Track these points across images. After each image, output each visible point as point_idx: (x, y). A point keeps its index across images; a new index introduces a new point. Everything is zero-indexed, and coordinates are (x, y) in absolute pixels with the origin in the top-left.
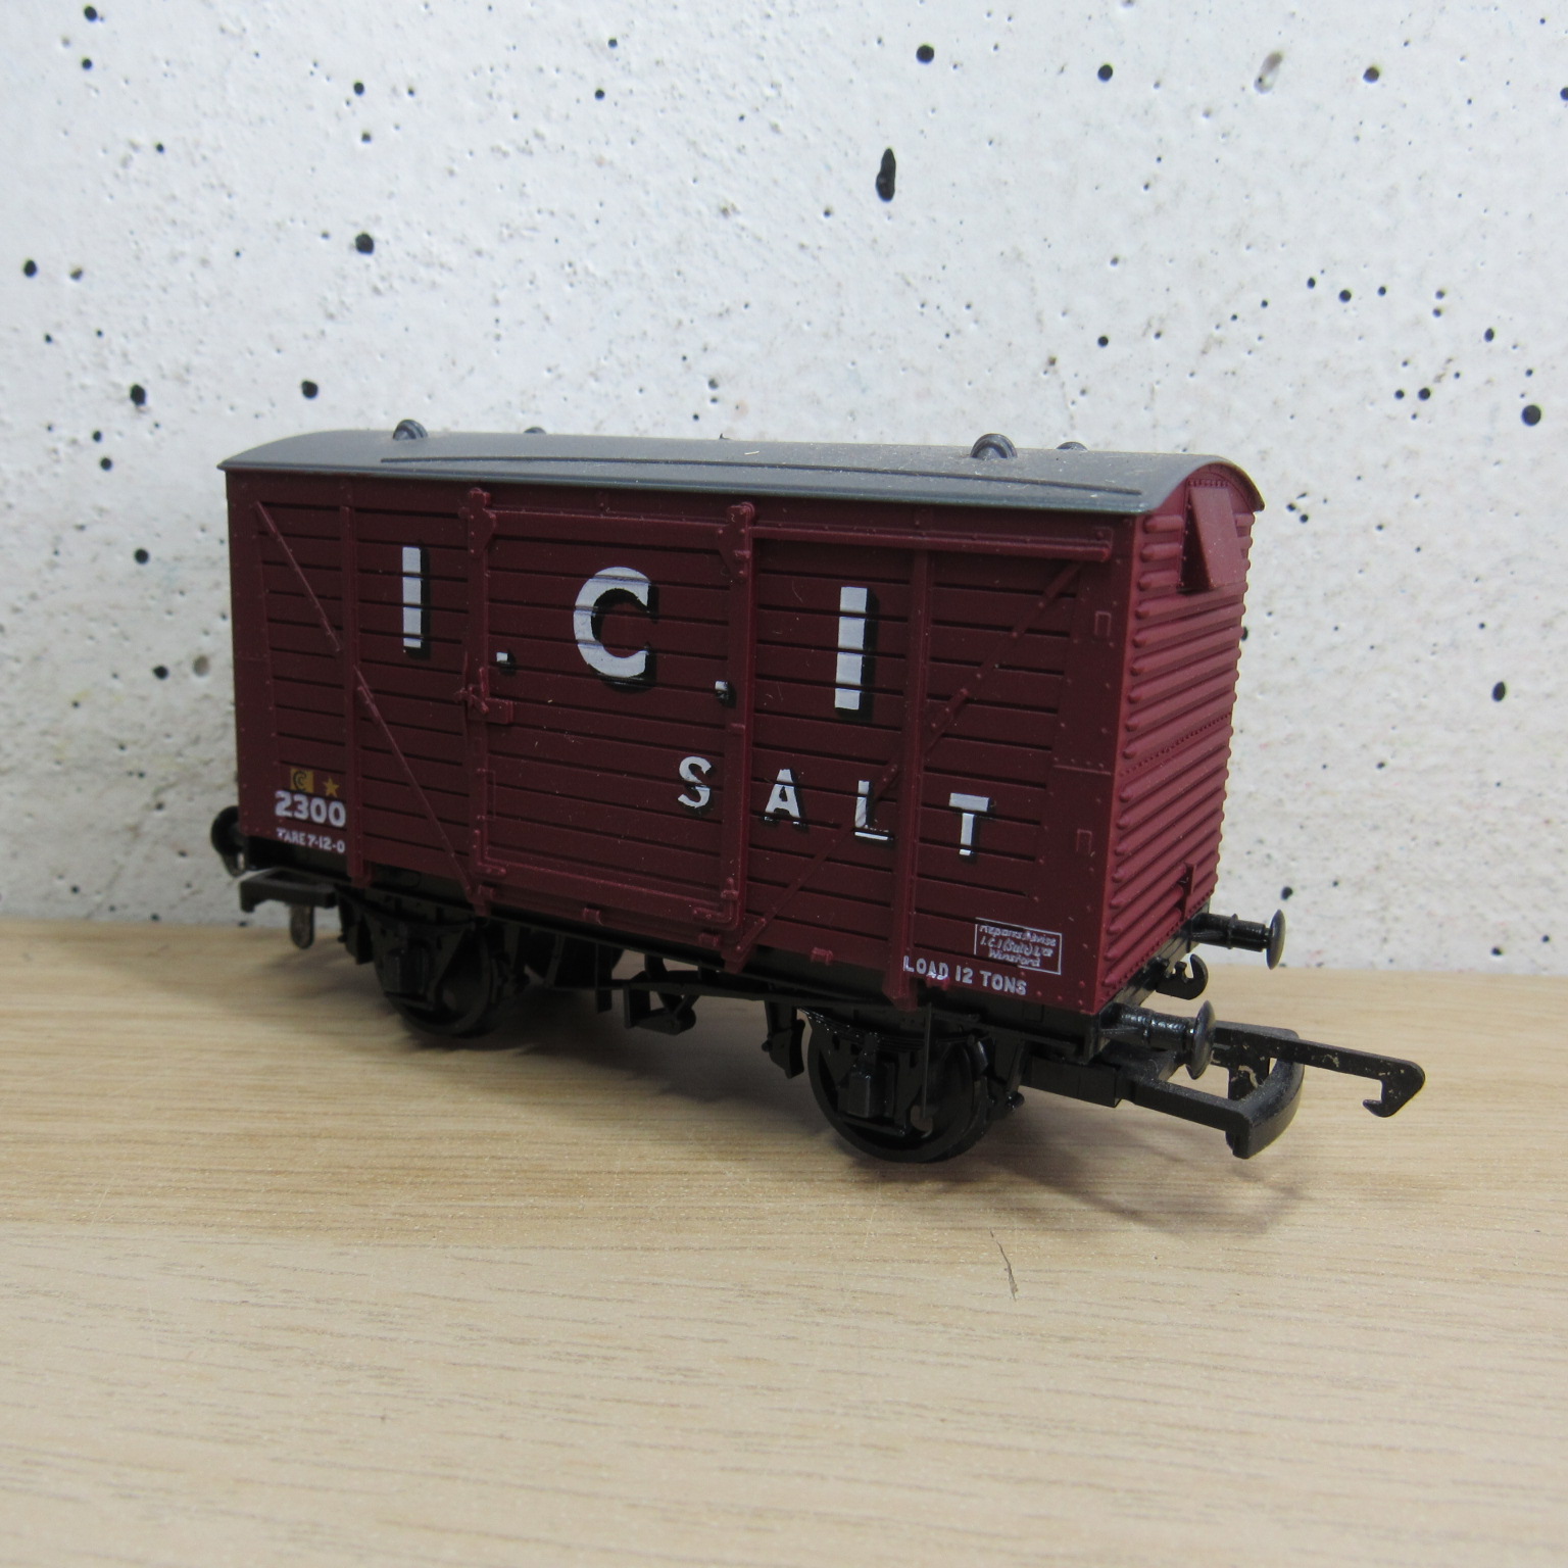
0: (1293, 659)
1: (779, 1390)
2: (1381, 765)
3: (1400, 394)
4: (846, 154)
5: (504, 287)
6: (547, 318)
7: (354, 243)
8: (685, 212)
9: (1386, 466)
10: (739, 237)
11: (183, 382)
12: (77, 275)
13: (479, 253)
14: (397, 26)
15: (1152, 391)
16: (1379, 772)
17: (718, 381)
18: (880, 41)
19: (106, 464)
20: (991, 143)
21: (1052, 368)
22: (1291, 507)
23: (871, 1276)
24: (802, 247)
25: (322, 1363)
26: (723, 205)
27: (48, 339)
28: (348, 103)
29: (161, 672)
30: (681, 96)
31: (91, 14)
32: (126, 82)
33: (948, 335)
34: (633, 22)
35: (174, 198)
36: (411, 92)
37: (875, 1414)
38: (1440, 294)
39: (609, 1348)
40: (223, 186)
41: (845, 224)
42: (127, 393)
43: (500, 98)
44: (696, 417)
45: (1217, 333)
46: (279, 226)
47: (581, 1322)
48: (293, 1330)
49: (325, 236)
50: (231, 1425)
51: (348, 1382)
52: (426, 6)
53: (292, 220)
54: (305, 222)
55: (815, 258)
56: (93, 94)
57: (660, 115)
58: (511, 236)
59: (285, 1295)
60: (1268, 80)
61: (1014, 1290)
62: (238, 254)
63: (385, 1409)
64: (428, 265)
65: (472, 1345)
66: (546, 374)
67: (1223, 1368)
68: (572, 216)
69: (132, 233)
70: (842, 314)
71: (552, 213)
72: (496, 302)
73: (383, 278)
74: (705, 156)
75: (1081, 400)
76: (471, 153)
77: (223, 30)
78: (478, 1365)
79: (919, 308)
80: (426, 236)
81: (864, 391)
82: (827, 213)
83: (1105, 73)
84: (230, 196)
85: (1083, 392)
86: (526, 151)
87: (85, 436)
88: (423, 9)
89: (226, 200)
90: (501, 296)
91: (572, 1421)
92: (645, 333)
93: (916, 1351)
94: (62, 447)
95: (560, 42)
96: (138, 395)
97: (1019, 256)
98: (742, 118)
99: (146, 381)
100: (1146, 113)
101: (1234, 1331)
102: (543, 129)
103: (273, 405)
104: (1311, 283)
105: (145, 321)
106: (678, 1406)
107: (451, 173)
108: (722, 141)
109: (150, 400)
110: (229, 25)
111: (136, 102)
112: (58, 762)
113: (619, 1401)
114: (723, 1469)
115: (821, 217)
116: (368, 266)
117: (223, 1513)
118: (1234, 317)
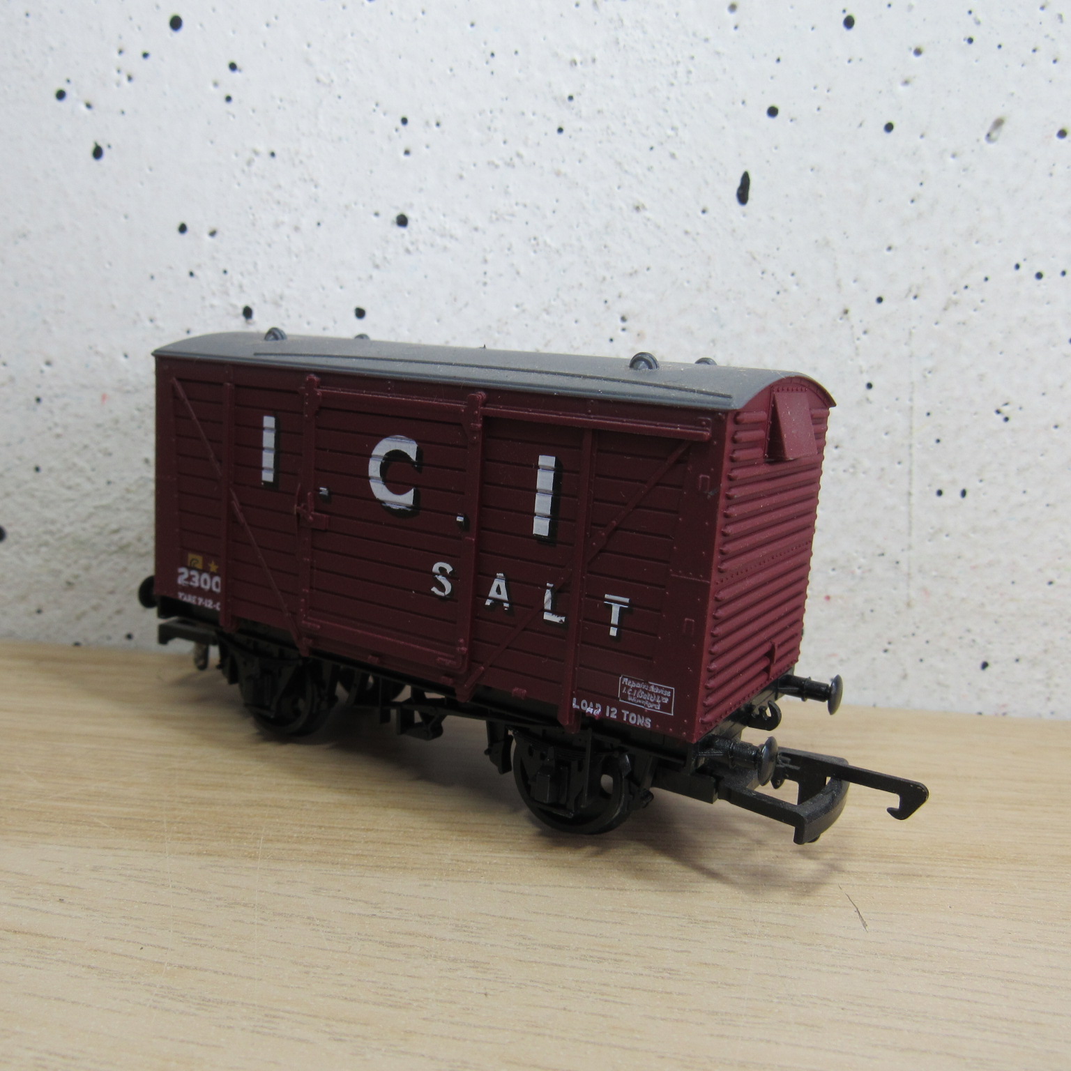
0: (995, 511)
1: (733, 985)
2: (1050, 583)
4: (718, 174)
5: (491, 251)
6: (518, 273)
7: (395, 220)
8: (611, 207)
9: (1061, 387)
10: (646, 225)
11: (277, 304)
12: (213, 234)
13: (476, 229)
14: (431, 82)
15: (910, 333)
16: (1049, 587)
17: (627, 317)
18: (743, 103)
20: (812, 170)
21: (845, 316)
22: (998, 412)
23: (770, 913)
24: (686, 233)
25: (435, 957)
26: (636, 204)
27: (191, 274)
28: (397, 130)
30: (613, 134)
31: (233, 67)
32: (254, 111)
33: (778, 293)
34: (584, 86)
35: (279, 187)
36: (438, 125)
37: (798, 1003)
39: (616, 954)
40: (312, 180)
41: (715, 218)
42: (241, 311)
43: (496, 130)
44: (611, 340)
45: (954, 297)
46: (347, 207)
47: (593, 936)
48: (410, 934)
49: (377, 214)
50: (390, 995)
51: (456, 970)
52: (451, 70)
53: (356, 204)
54: (364, 205)
55: (694, 240)
56: (231, 118)
57: (599, 145)
58: (497, 219)
59: (398, 912)
60: (994, 135)
61: (865, 925)
62: (319, 224)
63: (485, 988)
64: (443, 236)
65: (527, 948)
66: (515, 309)
67: (1013, 981)
68: (538, 208)
69: (251, 208)
70: (710, 277)
71: (525, 206)
72: (485, 261)
73: (412, 243)
74: (626, 172)
75: (864, 337)
76: (475, 165)
77: (318, 81)
78: (536, 962)
79: (760, 274)
80: (442, 217)
81: (722, 326)
82: (704, 212)
83: (889, 127)
84: (316, 186)
85: (865, 332)
86: (510, 165)
88: (449, 72)
89: (313, 189)
90: (489, 257)
91: (606, 1001)
92: (581, 285)
93: (813, 963)
95: (536, 96)
96: (248, 313)
97: (827, 243)
98: (652, 148)
99: (254, 304)
100: (914, 154)
101: (1013, 957)
102: (523, 151)
103: (335, 322)
104: (1017, 267)
105: (255, 264)
106: (671, 993)
107: (461, 177)
108: (638, 162)
109: (255, 316)
110: (322, 77)
111: (259, 125)
113: (633, 989)
114: (712, 1035)
115: (700, 213)
116: (403, 235)
117: (403, 1052)
118: (966, 287)
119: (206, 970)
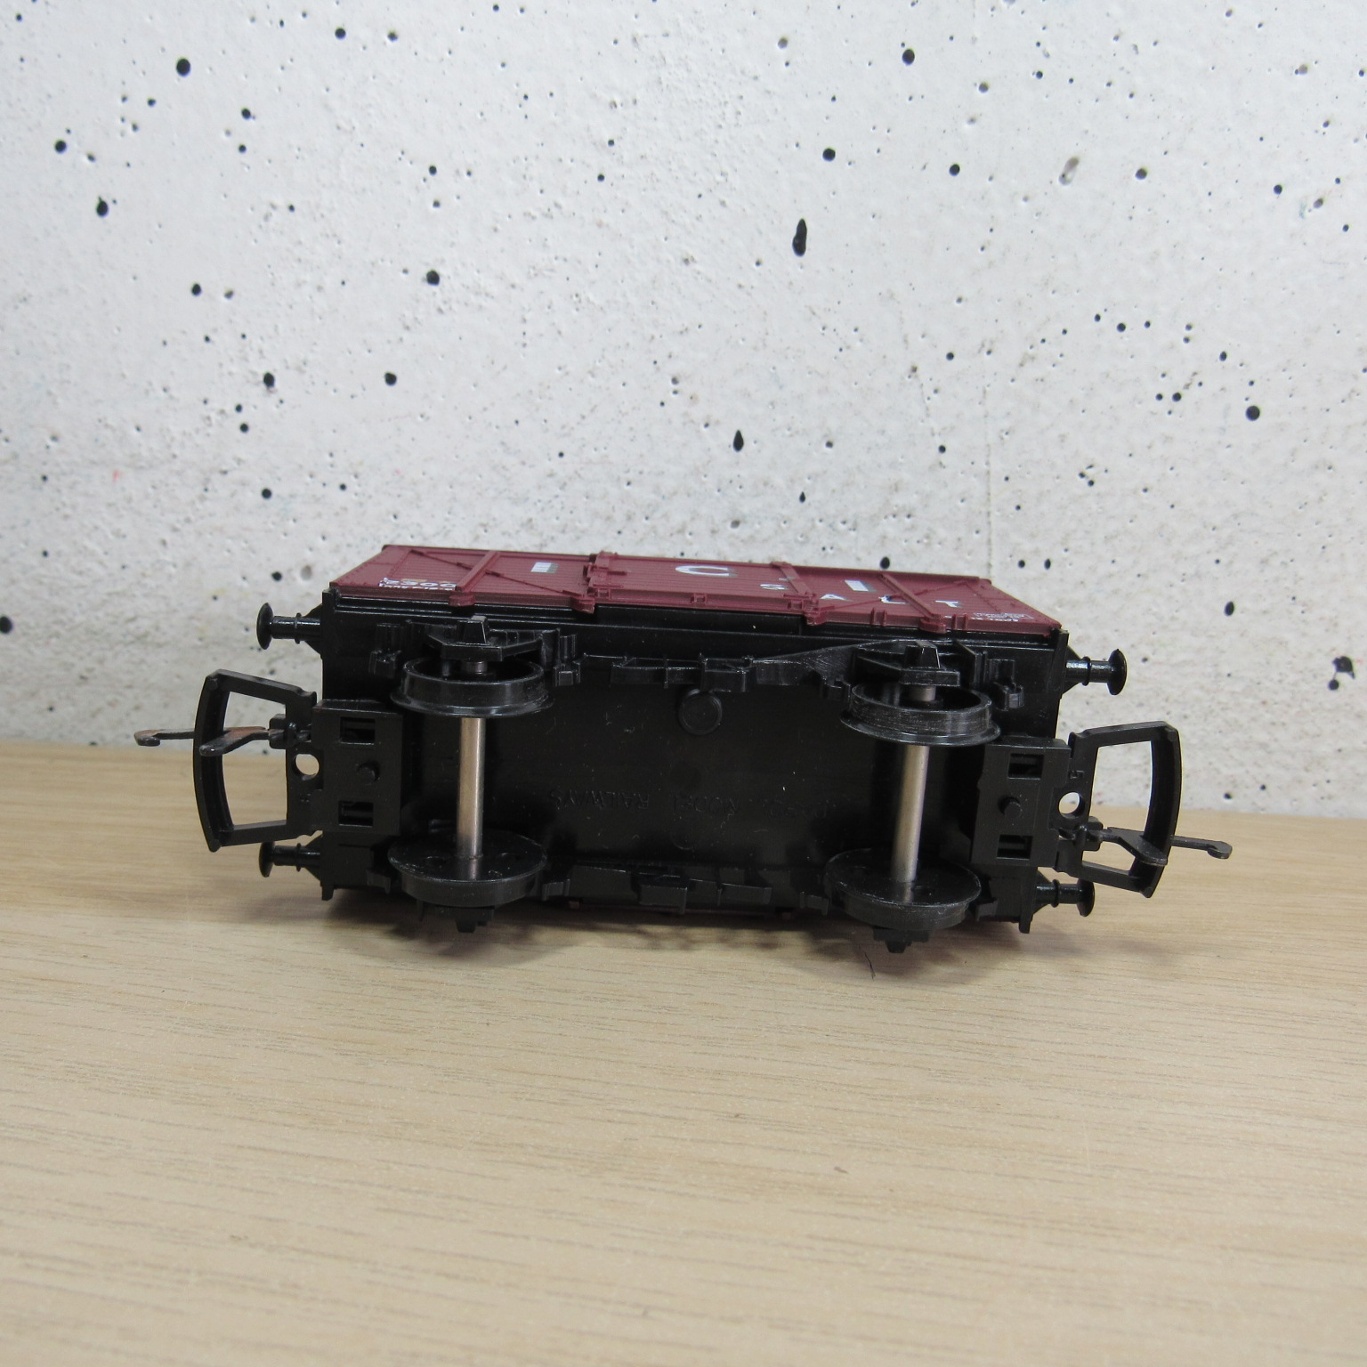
0: (1082, 583)
1: (727, 1018)
2: (1145, 660)
3: (1160, 397)
4: (772, 223)
5: (529, 310)
6: (560, 333)
7: (425, 277)
8: (658, 260)
9: (1149, 447)
10: (696, 278)
11: (300, 371)
12: (229, 295)
13: (513, 286)
14: (461, 128)
15: (985, 392)
16: (1143, 664)
17: (679, 379)
18: (797, 145)
19: (244, 428)
20: (874, 216)
21: (914, 374)
22: (1082, 475)
24: (740, 286)
25: (444, 997)
26: (685, 257)
27: (207, 339)
28: (425, 180)
29: (277, 576)
30: (658, 180)
31: (246, 114)
32: (270, 161)
33: (841, 350)
34: (625, 129)
35: (300, 243)
36: (469, 173)
37: (786, 1031)
38: (1189, 327)
39: (620, 995)
40: (335, 236)
41: (770, 271)
42: (261, 378)
43: (531, 179)
44: (662, 404)
45: (1031, 352)
46: (373, 264)
47: (601, 983)
48: (422, 981)
49: (405, 271)
50: (397, 1024)
51: (463, 1007)
52: (482, 114)
53: (382, 260)
54: (391, 262)
55: (749, 294)
56: (246, 169)
57: (643, 193)
58: (536, 275)
60: (1069, 176)
61: (873, 975)
62: (343, 283)
63: (488, 1020)
64: (477, 294)
65: (534, 992)
66: (557, 371)
68: (579, 262)
69: (269, 266)
70: (767, 334)
71: (565, 260)
72: (524, 321)
73: (445, 302)
74: (673, 221)
75: (935, 396)
76: (510, 217)
77: (339, 128)
78: (540, 1002)
79: (820, 330)
80: (476, 273)
81: (781, 387)
82: (758, 263)
83: (955, 170)
84: (339, 242)
85: (936, 391)
86: (548, 215)
87: (231, 409)
88: (479, 116)
89: (337, 245)
90: (528, 316)
91: (602, 1029)
92: (628, 345)
93: (811, 1003)
94: (213, 415)
95: (574, 141)
96: (269, 380)
97: (892, 296)
98: (700, 196)
99: (275, 370)
100: (983, 198)
101: (1011, 999)
102: (561, 201)
103: (364, 389)
104: (1098, 318)
105: (276, 328)
106: (665, 1024)
107: (496, 230)
108: (685, 211)
109: (277, 383)
110: (342, 124)
111: (276, 176)
112: (201, 639)
113: (629, 1020)
115: (754, 265)
116: (435, 294)
118: (1043, 341)
119: (224, 1007)
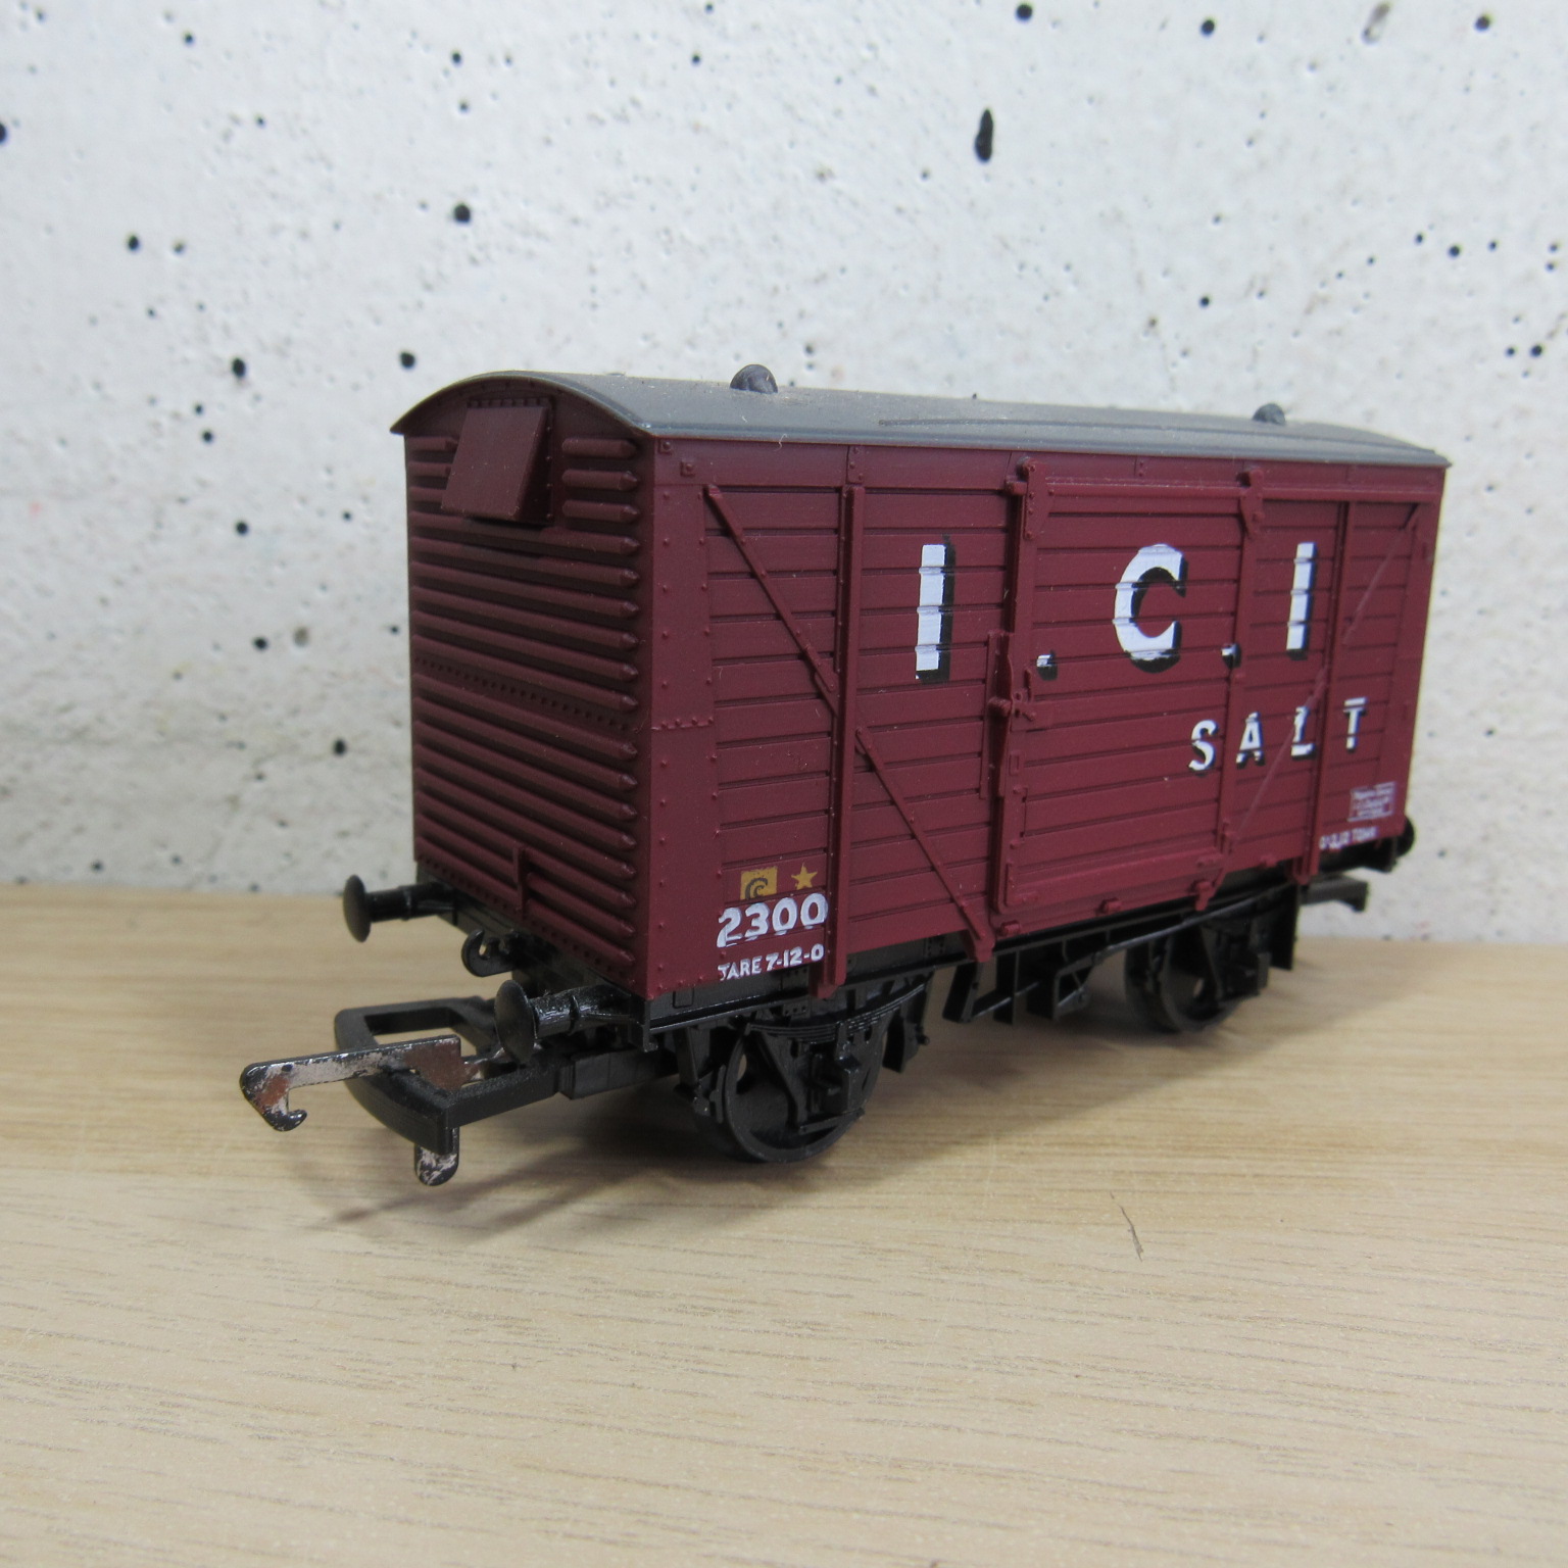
1: (909, 1344)
2: (1490, 733)
3: (1511, 352)
4: (944, 116)
5: (601, 254)
6: (643, 287)
7: (451, 213)
8: (781, 176)
9: (1496, 426)
10: (836, 201)
11: (283, 354)
12: (179, 249)
13: (576, 221)
15: (1255, 353)
16: (1488, 740)
17: (814, 347)
19: (208, 437)
20: (1090, 101)
21: (1152, 330)
23: (992, 1235)
24: (899, 210)
25: (449, 1312)
26: (819, 170)
27: (151, 313)
28: (446, 73)
29: (261, 644)
30: (777, 61)
32: (228, 55)
33: (1046, 298)
35: (274, 171)
36: (508, 61)
37: (1007, 1369)
38: (1554, 248)
39: (734, 1301)
40: (322, 158)
41: (942, 185)
42: (228, 366)
43: (597, 65)
45: (1322, 292)
46: (377, 197)
47: (704, 1275)
48: (418, 1280)
49: (423, 206)
50: (364, 1371)
51: (477, 1331)
53: (391, 191)
54: (403, 193)
55: (912, 221)
56: (195, 69)
57: (756, 80)
58: (607, 204)
59: (408, 1247)
60: (1375, 31)
61: (1140, 1250)
62: (337, 226)
63: (515, 1357)
64: (526, 234)
65: (596, 1297)
66: (642, 344)
67: (1359, 1329)
68: (669, 183)
69: (233, 207)
70: (939, 278)
72: (592, 271)
73: (480, 248)
74: (801, 120)
75: (1184, 362)
76: (568, 121)
77: (322, 4)
78: (604, 1317)
79: (1016, 270)
80: (522, 206)
81: (961, 355)
82: (925, 175)
83: (1208, 27)
84: (329, 167)
85: (1185, 353)
86: (622, 118)
87: (187, 409)
89: (325, 172)
90: (598, 264)
91: (702, 1372)
92: (741, 300)
93: (1045, 1309)
94: (165, 421)
95: (656, 7)
96: (239, 368)
97: (1119, 217)
98: (838, 81)
99: (247, 354)
100: (1250, 67)
101: (1369, 1293)
102: (640, 95)
103: (372, 376)
104: (1420, 239)
105: (246, 293)
106: (808, 1358)
107: (548, 142)
108: (818, 104)
109: (252, 372)
111: (237, 77)
112: (162, 733)
113: (748, 1353)
114: (858, 1420)
115: (918, 179)
116: (465, 237)
117: (360, 1454)
118: (1340, 275)
119: (86, 1339)
